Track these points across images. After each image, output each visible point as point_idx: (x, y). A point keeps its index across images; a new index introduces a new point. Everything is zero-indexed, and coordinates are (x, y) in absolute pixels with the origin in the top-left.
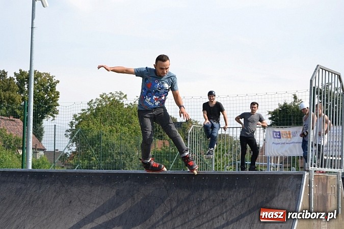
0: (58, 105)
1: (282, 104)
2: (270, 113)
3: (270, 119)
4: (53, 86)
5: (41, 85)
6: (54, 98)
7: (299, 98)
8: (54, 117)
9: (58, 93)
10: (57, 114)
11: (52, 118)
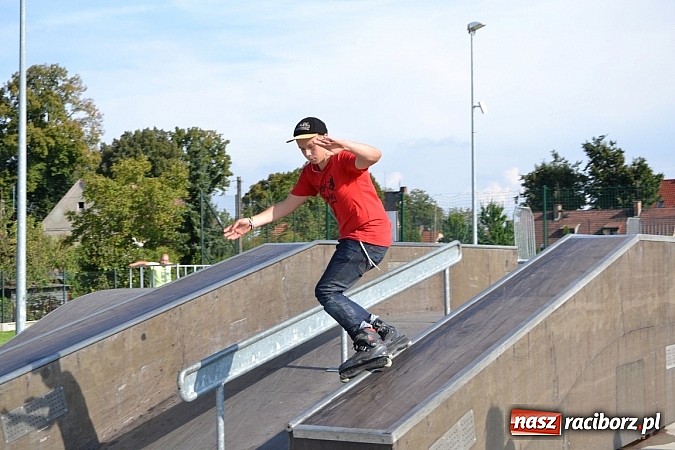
0: (232, 174)
1: (540, 165)
2: (523, 178)
3: (523, 185)
4: (221, 148)
5: (206, 148)
6: (225, 163)
7: (561, 156)
8: (224, 190)
9: (228, 158)
10: (228, 186)
11: (221, 192)
